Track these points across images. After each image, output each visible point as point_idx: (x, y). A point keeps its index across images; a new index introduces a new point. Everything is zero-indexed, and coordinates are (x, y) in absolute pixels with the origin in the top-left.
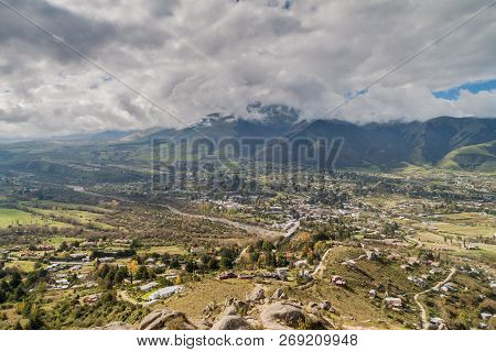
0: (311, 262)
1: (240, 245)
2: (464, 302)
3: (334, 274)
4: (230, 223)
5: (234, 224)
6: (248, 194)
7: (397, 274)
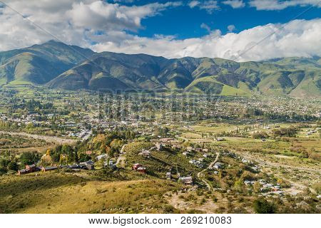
0: (112, 155)
1: (39, 151)
2: (231, 175)
3: (134, 162)
4: (29, 135)
5: (32, 136)
6: (46, 113)
7: (181, 160)
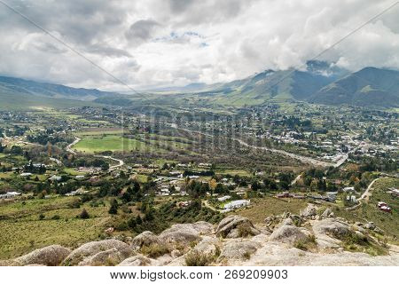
0: (357, 189)
1: (295, 172)
3: (380, 200)
4: (287, 154)
5: (290, 155)
6: (302, 131)
